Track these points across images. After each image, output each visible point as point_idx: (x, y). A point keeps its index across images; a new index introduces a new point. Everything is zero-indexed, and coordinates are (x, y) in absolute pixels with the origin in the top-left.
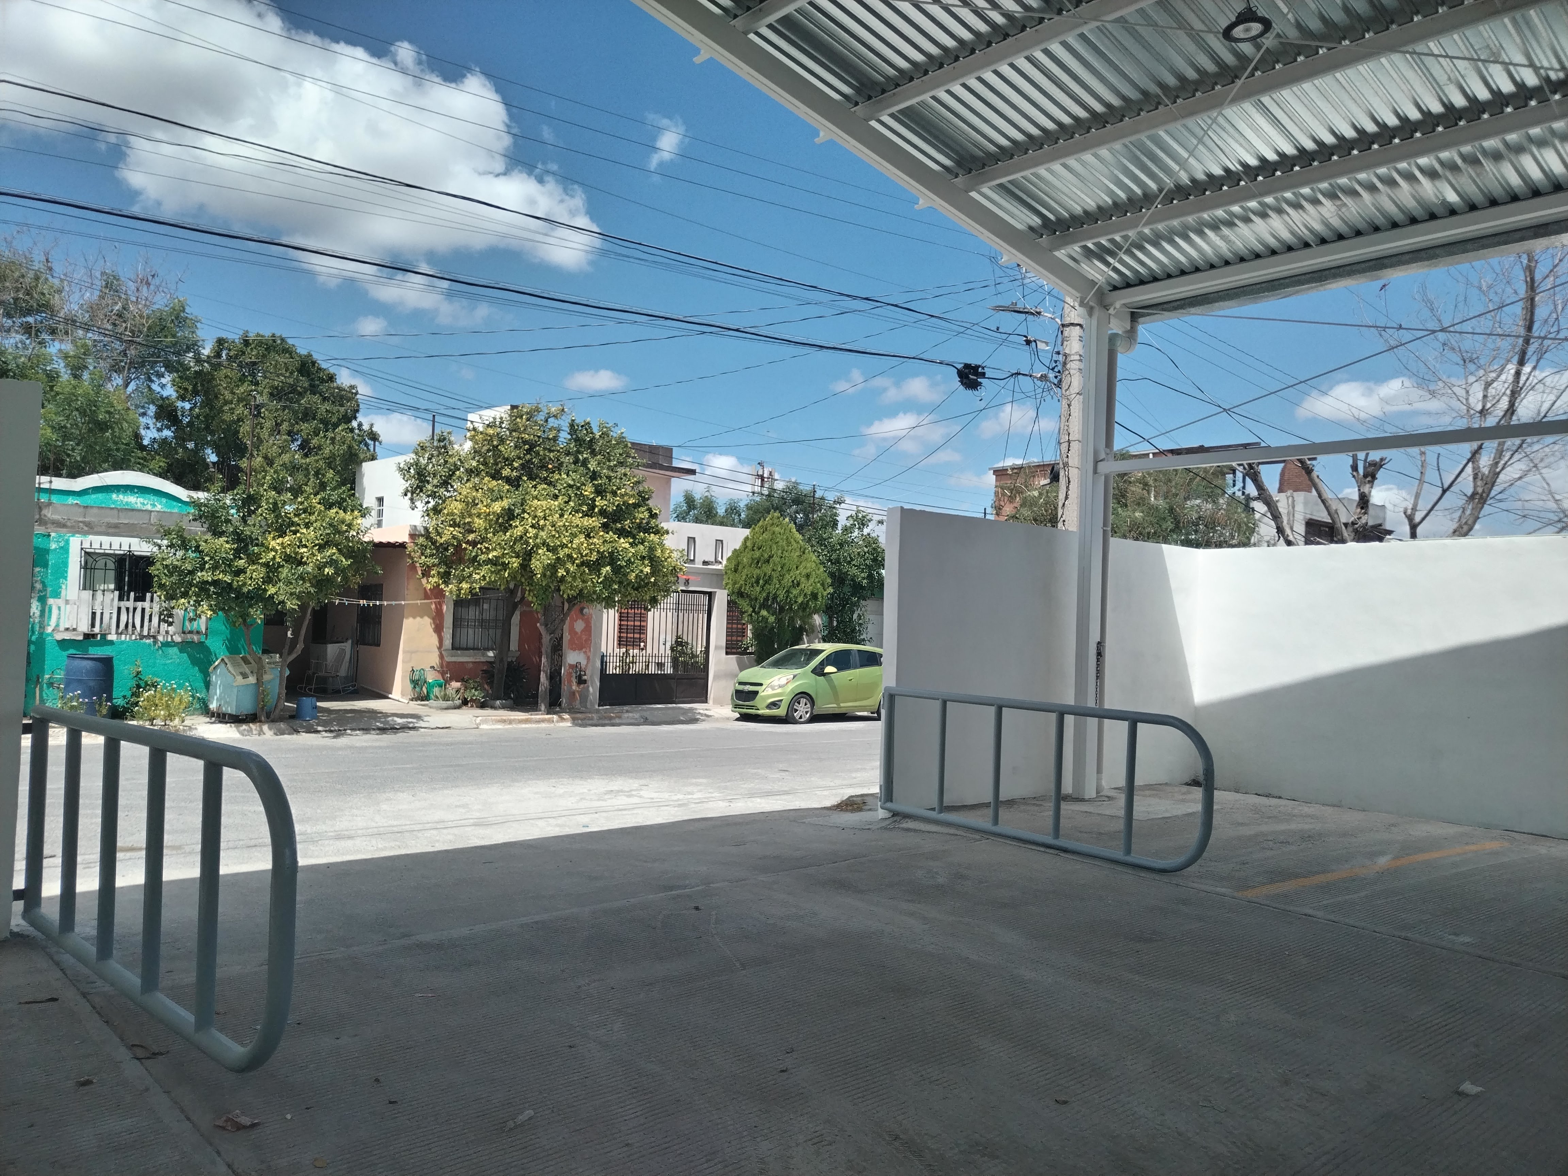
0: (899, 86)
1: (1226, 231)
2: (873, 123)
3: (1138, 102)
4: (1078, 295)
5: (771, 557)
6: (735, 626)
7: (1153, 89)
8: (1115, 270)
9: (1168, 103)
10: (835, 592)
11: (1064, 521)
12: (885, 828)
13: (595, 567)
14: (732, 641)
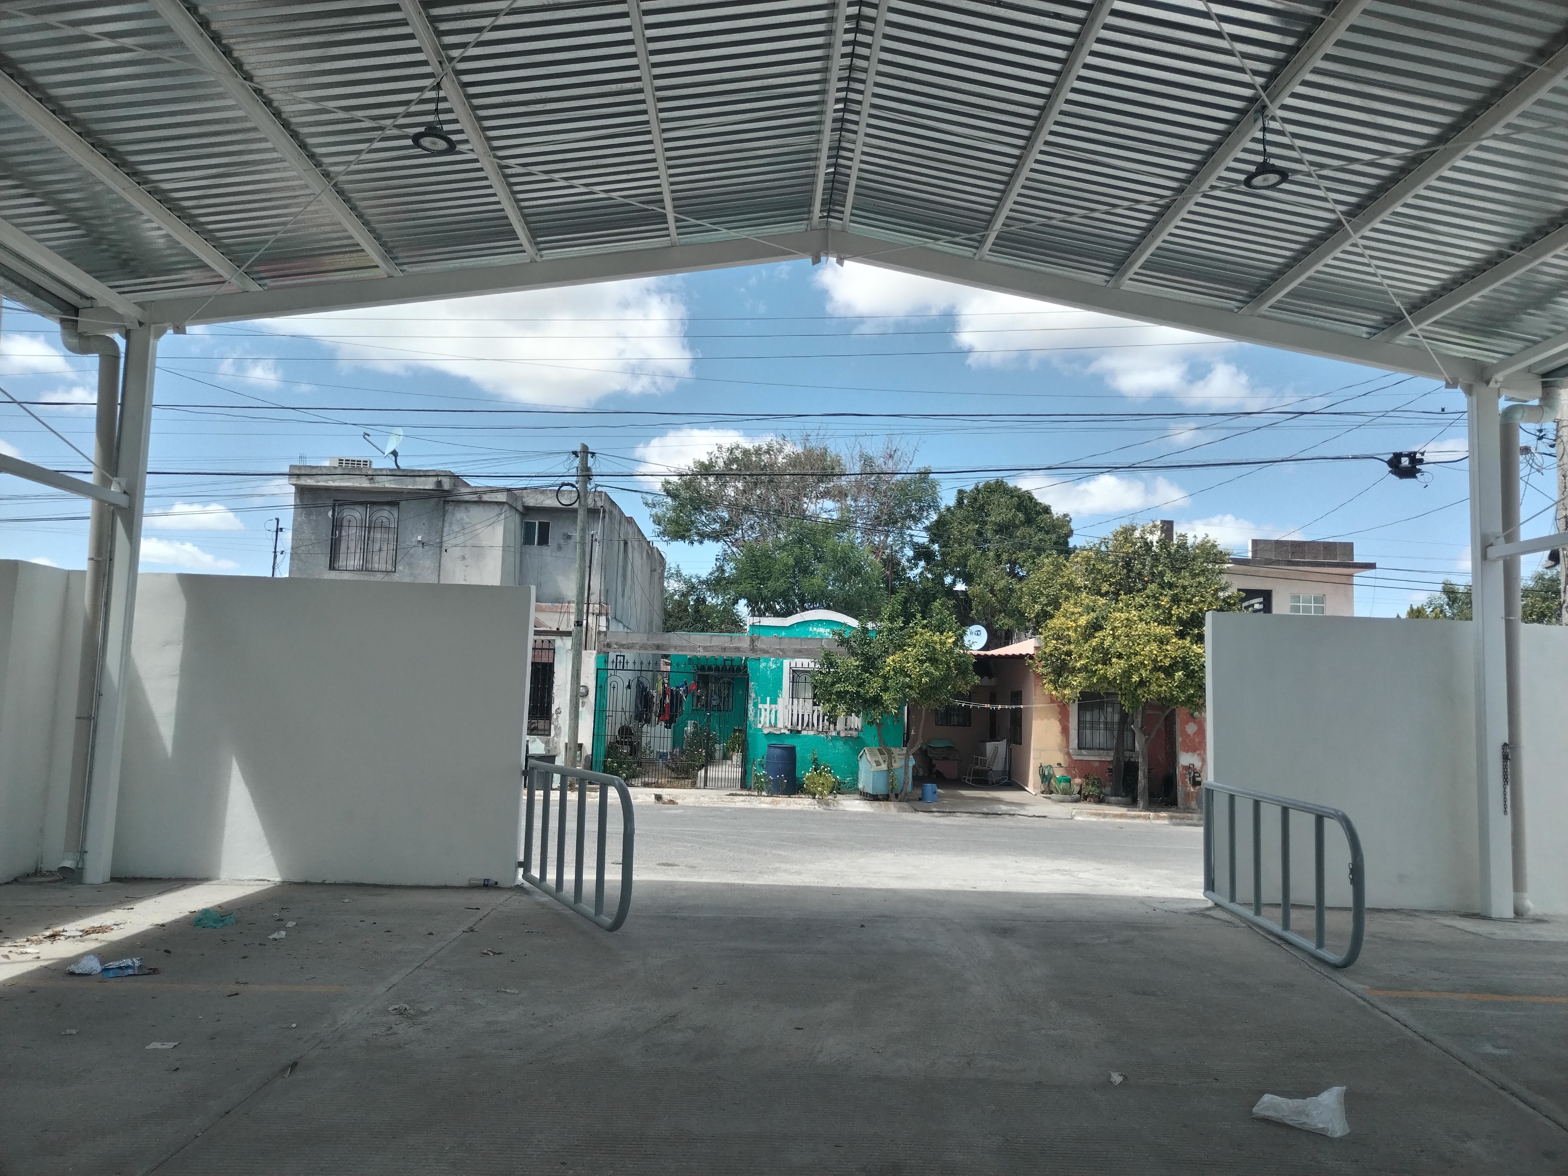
13: (1169, 671)
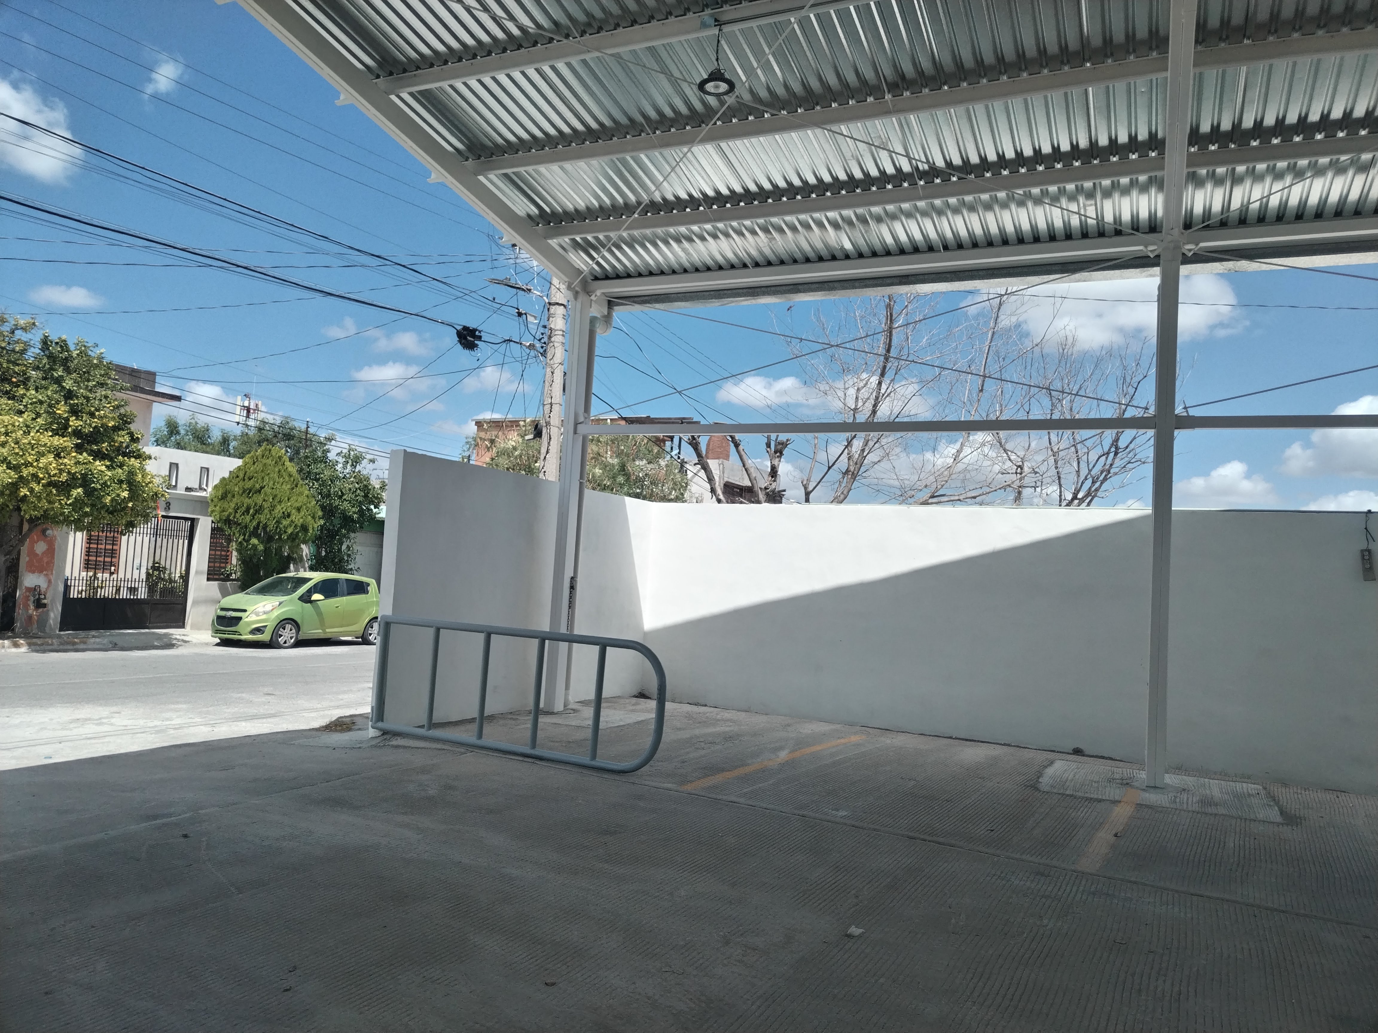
0: (420, 69)
1: (686, 244)
2: (393, 97)
3: (626, 127)
4: (567, 280)
5: (262, 488)
6: (218, 553)
7: (640, 119)
8: (598, 264)
9: (650, 132)
10: (325, 524)
11: (545, 472)
12: (375, 746)
13: (64, 488)
14: (214, 567)
